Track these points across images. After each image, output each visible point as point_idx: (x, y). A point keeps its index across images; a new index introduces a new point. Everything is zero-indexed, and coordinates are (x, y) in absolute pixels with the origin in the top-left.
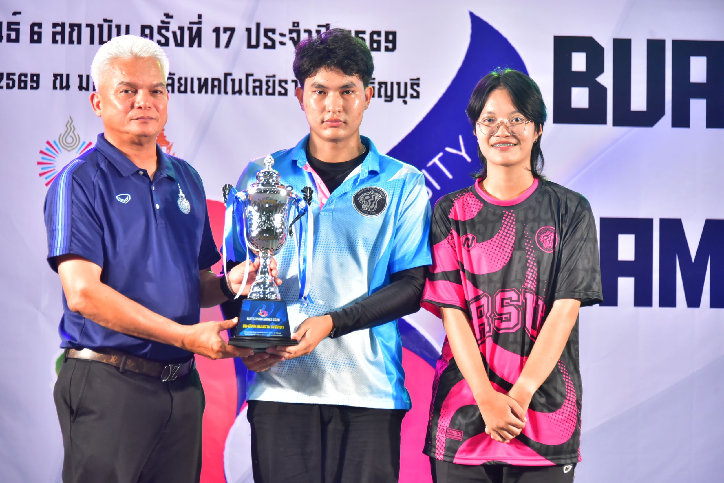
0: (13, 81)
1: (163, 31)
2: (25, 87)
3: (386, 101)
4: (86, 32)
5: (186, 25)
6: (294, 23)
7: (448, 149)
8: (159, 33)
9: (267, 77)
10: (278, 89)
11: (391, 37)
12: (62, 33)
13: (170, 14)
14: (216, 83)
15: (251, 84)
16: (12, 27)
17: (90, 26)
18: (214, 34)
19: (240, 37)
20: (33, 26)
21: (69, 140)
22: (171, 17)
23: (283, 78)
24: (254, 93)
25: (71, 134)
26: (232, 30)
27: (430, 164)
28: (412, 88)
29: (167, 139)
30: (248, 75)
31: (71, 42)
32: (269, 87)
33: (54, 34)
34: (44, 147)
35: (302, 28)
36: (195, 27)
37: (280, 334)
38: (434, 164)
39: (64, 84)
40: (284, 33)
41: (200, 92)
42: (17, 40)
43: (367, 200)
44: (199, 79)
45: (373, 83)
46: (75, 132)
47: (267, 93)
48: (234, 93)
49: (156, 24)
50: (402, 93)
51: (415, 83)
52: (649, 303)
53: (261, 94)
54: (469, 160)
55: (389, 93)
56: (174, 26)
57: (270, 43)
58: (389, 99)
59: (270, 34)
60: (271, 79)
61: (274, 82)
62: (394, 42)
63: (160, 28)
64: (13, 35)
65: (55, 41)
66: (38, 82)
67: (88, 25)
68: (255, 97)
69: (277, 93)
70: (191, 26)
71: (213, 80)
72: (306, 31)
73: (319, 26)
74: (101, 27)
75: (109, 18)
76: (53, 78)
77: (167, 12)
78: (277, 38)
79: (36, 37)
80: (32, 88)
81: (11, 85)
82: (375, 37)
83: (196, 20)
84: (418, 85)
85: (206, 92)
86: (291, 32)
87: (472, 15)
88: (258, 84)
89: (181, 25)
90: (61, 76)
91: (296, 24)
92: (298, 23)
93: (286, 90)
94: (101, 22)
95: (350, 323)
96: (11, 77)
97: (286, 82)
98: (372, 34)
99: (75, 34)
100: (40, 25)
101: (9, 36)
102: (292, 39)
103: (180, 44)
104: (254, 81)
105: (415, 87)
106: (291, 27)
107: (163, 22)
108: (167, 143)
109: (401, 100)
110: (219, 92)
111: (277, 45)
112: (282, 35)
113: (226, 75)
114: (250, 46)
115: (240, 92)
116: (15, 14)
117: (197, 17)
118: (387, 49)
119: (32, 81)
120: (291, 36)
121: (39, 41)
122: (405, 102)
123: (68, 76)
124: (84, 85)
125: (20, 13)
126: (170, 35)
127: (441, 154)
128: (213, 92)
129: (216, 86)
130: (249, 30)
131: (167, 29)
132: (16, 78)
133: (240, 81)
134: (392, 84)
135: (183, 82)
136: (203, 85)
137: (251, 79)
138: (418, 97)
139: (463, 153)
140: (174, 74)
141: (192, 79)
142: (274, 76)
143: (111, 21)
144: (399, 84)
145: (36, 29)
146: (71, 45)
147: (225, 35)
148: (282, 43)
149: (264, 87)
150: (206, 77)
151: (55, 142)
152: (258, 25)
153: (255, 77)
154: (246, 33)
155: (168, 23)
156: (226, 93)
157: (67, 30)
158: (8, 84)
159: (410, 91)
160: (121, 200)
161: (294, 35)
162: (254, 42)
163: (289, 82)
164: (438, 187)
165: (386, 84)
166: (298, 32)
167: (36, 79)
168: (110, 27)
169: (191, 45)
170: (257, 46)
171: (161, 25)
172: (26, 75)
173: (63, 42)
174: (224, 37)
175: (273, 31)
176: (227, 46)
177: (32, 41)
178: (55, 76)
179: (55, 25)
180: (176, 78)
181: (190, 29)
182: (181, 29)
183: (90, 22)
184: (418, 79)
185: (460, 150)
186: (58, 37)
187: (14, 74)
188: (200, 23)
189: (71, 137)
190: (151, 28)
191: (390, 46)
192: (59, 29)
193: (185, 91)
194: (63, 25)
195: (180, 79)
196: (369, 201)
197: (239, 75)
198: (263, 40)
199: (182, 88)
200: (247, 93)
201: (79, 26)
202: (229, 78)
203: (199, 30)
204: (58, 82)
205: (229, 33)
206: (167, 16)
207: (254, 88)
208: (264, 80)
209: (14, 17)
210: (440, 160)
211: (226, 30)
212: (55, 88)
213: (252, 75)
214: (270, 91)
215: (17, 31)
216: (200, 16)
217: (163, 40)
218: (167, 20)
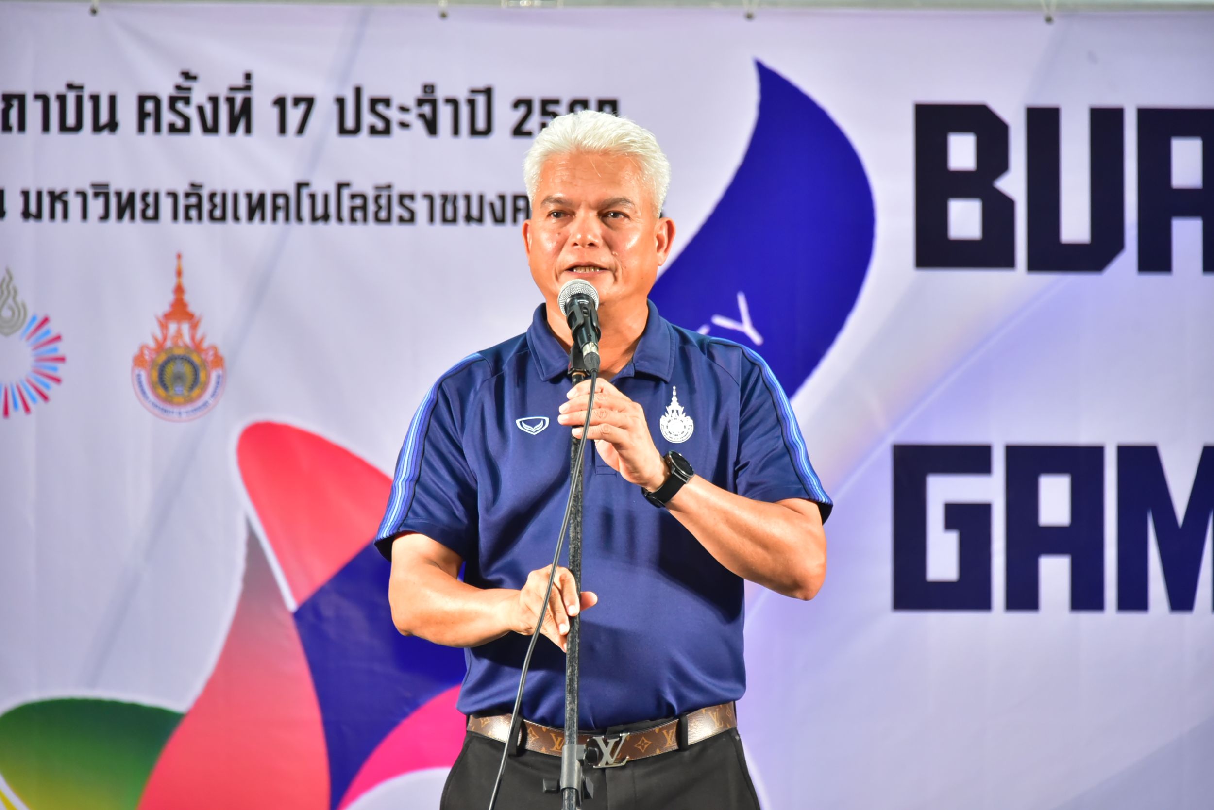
1: (180, 106)
4: (34, 110)
5: (223, 94)
6: (425, 86)
7: (720, 321)
8: (172, 107)
9: (378, 188)
10: (397, 211)
13: (193, 73)
14: (281, 202)
15: (346, 204)
17: (44, 99)
18: (276, 110)
19: (324, 113)
21: (7, 314)
22: (194, 78)
23: (406, 189)
24: (353, 220)
25: (10, 301)
26: (310, 102)
29: (190, 309)
30: (340, 186)
31: (7, 128)
32: (380, 207)
35: (441, 94)
36: (239, 97)
40: (407, 105)
41: (251, 217)
44: (249, 196)
46: (19, 299)
47: (377, 219)
48: (314, 219)
49: (165, 91)
52: (1097, 604)
53: (365, 220)
54: (758, 339)
56: (199, 96)
57: (380, 125)
59: (380, 108)
60: (385, 193)
61: (389, 198)
63: (173, 100)
67: (37, 97)
68: (353, 225)
69: (395, 217)
70: (231, 95)
71: (275, 196)
72: (447, 101)
73: (474, 91)
74: (62, 99)
75: (77, 82)
77: (185, 69)
78: (393, 114)
83: (240, 82)
85: (263, 218)
86: (420, 102)
87: (759, 65)
88: (359, 202)
89: (213, 93)
91: (429, 88)
92: (433, 87)
93: (412, 213)
94: (62, 90)
97: (412, 197)
99: (14, 113)
102: (422, 116)
103: (210, 129)
104: (353, 197)
106: (420, 94)
107: (178, 88)
108: (190, 317)
110: (287, 218)
111: (395, 128)
112: (404, 109)
113: (300, 186)
114: (343, 130)
115: (326, 217)
117: (242, 76)
120: (420, 111)
123: (2, 192)
124: (33, 208)
126: (191, 111)
128: (274, 218)
129: (280, 208)
130: (341, 102)
131: (187, 101)
133: (326, 197)
135: (218, 200)
136: (256, 206)
137: (346, 193)
140: (201, 186)
141: (236, 196)
142: (389, 187)
143: (81, 88)
146: (7, 135)
147: (296, 110)
148: (404, 125)
149: (371, 208)
150: (262, 190)
152: (358, 91)
153: (356, 188)
154: (335, 107)
155: (189, 89)
156: (299, 219)
161: (427, 109)
162: (350, 123)
163: (419, 198)
166: (433, 103)
168: (79, 100)
169: (233, 129)
170: (356, 130)
171: (174, 93)
174: (294, 115)
175: (387, 102)
176: (301, 130)
180: (205, 193)
181: (231, 101)
183: (41, 90)
185: (741, 322)
188: (248, 88)
189: (10, 308)
190: (156, 100)
193: (223, 218)
195: (212, 196)
197: (323, 185)
198: (368, 119)
199: (218, 213)
200: (340, 219)
201: (21, 98)
202: (305, 192)
203: (247, 102)
205: (302, 107)
206: (187, 76)
207: (353, 209)
208: (371, 194)
211: (297, 101)
213: (347, 185)
214: (383, 214)
216: (248, 76)
217: (180, 123)
218: (186, 84)
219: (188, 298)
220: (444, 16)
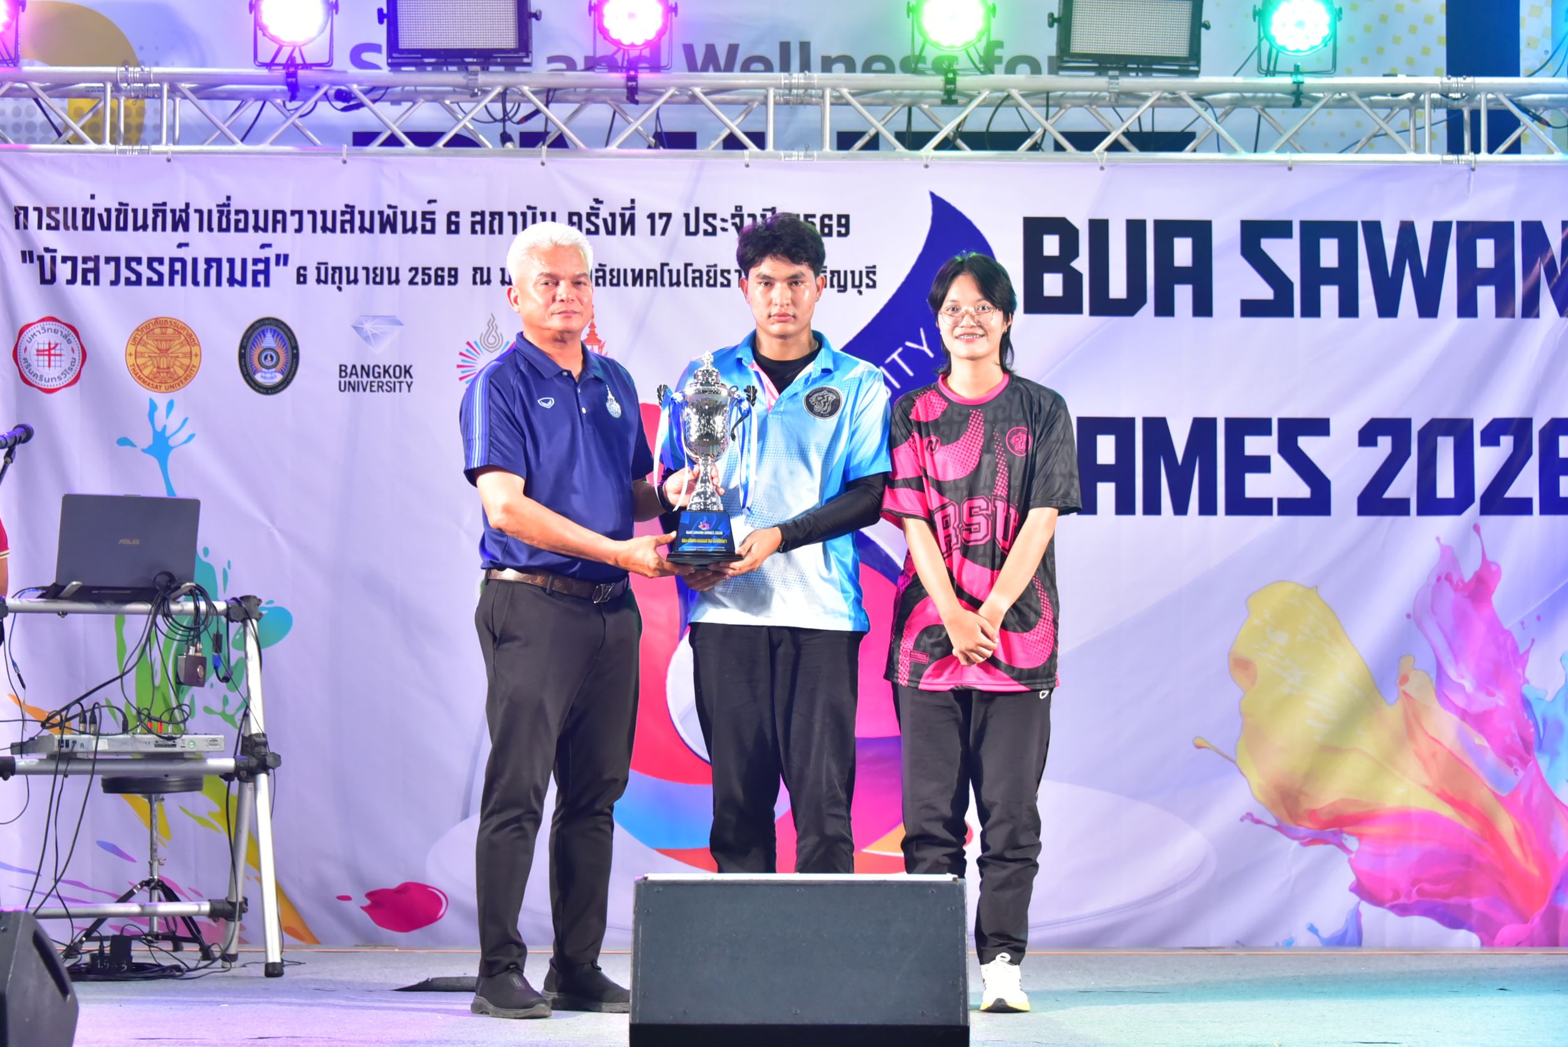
0: (429, 276)
1: (593, 219)
2: (442, 283)
3: (839, 291)
4: (508, 221)
5: (618, 211)
6: (736, 207)
7: (908, 344)
8: (589, 220)
9: (708, 266)
10: (720, 279)
11: (843, 221)
12: (482, 223)
13: (600, 199)
14: (652, 274)
15: (690, 275)
16: (428, 216)
17: (513, 214)
18: (649, 221)
19: (677, 223)
20: (450, 215)
21: (491, 340)
22: (601, 202)
23: (726, 268)
24: (694, 285)
25: (492, 333)
26: (669, 216)
27: (889, 360)
28: (868, 276)
29: (599, 337)
30: (687, 265)
31: (492, 232)
32: (710, 278)
33: (473, 224)
34: (464, 348)
35: (745, 212)
36: (628, 213)
37: (723, 549)
38: (893, 361)
39: (485, 278)
40: (726, 218)
41: (634, 284)
42: (432, 231)
43: (820, 401)
44: (633, 271)
45: (825, 272)
46: (496, 331)
47: (708, 285)
48: (671, 284)
49: (584, 210)
50: (857, 283)
51: (871, 271)
52: (1131, 511)
53: (701, 285)
54: (931, 355)
55: (842, 283)
56: (604, 213)
57: (710, 230)
58: (843, 289)
59: (710, 220)
60: (713, 269)
61: (715, 272)
62: (847, 226)
63: (589, 215)
64: (428, 226)
65: (474, 232)
66: (456, 277)
67: (510, 213)
68: (694, 288)
69: (718, 284)
70: (623, 212)
71: (648, 271)
72: (749, 215)
73: (764, 210)
74: (524, 214)
75: (533, 205)
76: (472, 273)
77: (596, 197)
78: (718, 223)
79: (453, 227)
80: (450, 283)
81: (426, 280)
82: (827, 221)
83: (629, 205)
84: (874, 273)
85: (641, 285)
86: (733, 216)
87: (932, 195)
88: (697, 274)
89: (612, 211)
90: (481, 269)
91: (739, 208)
92: (741, 207)
93: (729, 281)
94: (525, 210)
95: (801, 536)
96: (427, 272)
97: (729, 272)
98: (823, 218)
99: (496, 223)
100: (457, 214)
101: (423, 226)
102: (734, 224)
103: (611, 232)
104: (694, 271)
105: (871, 275)
106: (733, 212)
107: (592, 208)
108: (599, 341)
109: (856, 290)
110: (655, 285)
111: (719, 231)
112: (724, 220)
113: (663, 265)
114: (688, 233)
115: (678, 284)
116: (430, 202)
117: (629, 201)
118: (840, 234)
119: (450, 276)
120: (734, 221)
121: (457, 231)
122: (860, 293)
123: (489, 269)
125: (435, 201)
126: (600, 222)
127: (900, 350)
128: (648, 284)
129: (651, 278)
130: (687, 216)
131: (597, 216)
132: (432, 273)
133: (678, 271)
134: (846, 272)
135: (615, 274)
136: (637, 277)
137: (690, 269)
138: (874, 286)
139: (925, 348)
140: (605, 266)
141: (625, 271)
142: (715, 266)
143: (535, 208)
144: (853, 273)
145: (453, 218)
146: (492, 236)
147: (661, 221)
148: (724, 230)
149: (705, 278)
150: (641, 268)
151: (476, 343)
152: (697, 210)
153: (694, 267)
154: (684, 219)
155: (598, 209)
156: (663, 285)
157: (488, 219)
158: (423, 280)
159: (865, 280)
160: (544, 405)
161: (737, 220)
162: (692, 229)
163: (732, 272)
164: (897, 385)
165: (839, 272)
166: (741, 217)
167: (454, 273)
168: (534, 214)
169: (624, 233)
170: (696, 233)
171: (590, 211)
172: (442, 270)
173: (483, 232)
174: (660, 224)
175: (714, 216)
176: (663, 233)
177: (449, 231)
178: (475, 269)
179: (474, 214)
180: (607, 269)
181: (622, 216)
182: (613, 215)
183: (512, 210)
184: (874, 267)
185: (921, 344)
186: (478, 227)
187: (429, 269)
188: (633, 208)
189: (493, 336)
190: (579, 215)
191: (843, 230)
192: (478, 218)
193: (618, 284)
194: (482, 214)
195: (612, 271)
196: (822, 402)
197: (676, 265)
198: (703, 226)
199: (615, 281)
200: (686, 285)
201: (500, 214)
202: (666, 269)
203: (632, 216)
204: (478, 276)
205: (665, 219)
206: (597, 201)
207: (694, 279)
208: (704, 270)
209: (429, 205)
210: (900, 355)
211: (661, 216)
212: (475, 283)
213: (691, 265)
214: (712, 282)
215: (433, 221)
216: (633, 201)
217: (593, 229)
218: (596, 206)
219: (597, 331)
220: (747, 166)
